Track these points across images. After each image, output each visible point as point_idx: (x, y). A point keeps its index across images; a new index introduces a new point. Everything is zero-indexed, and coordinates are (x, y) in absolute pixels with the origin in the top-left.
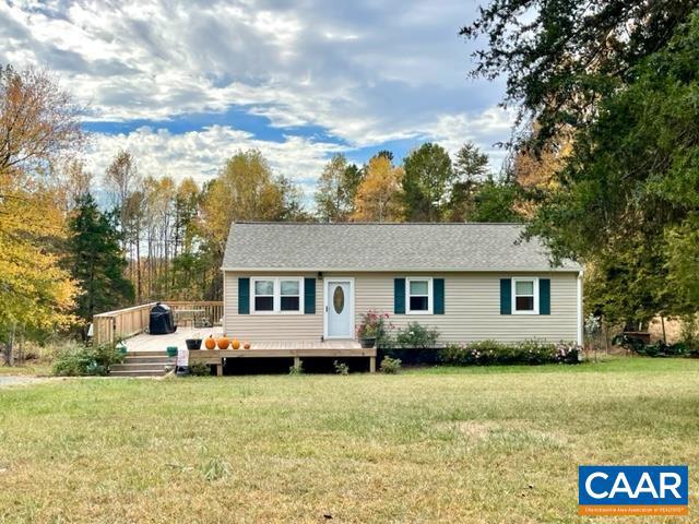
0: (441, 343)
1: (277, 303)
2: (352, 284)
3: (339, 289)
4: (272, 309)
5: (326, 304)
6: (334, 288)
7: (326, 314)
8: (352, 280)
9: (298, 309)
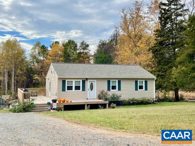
0: (122, 99)
1: (74, 88)
2: (96, 82)
3: (92, 83)
4: (72, 90)
5: (88, 88)
6: (90, 83)
7: (88, 91)
8: (96, 81)
9: (80, 90)
